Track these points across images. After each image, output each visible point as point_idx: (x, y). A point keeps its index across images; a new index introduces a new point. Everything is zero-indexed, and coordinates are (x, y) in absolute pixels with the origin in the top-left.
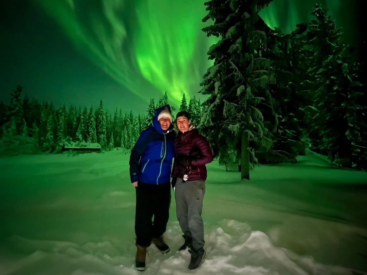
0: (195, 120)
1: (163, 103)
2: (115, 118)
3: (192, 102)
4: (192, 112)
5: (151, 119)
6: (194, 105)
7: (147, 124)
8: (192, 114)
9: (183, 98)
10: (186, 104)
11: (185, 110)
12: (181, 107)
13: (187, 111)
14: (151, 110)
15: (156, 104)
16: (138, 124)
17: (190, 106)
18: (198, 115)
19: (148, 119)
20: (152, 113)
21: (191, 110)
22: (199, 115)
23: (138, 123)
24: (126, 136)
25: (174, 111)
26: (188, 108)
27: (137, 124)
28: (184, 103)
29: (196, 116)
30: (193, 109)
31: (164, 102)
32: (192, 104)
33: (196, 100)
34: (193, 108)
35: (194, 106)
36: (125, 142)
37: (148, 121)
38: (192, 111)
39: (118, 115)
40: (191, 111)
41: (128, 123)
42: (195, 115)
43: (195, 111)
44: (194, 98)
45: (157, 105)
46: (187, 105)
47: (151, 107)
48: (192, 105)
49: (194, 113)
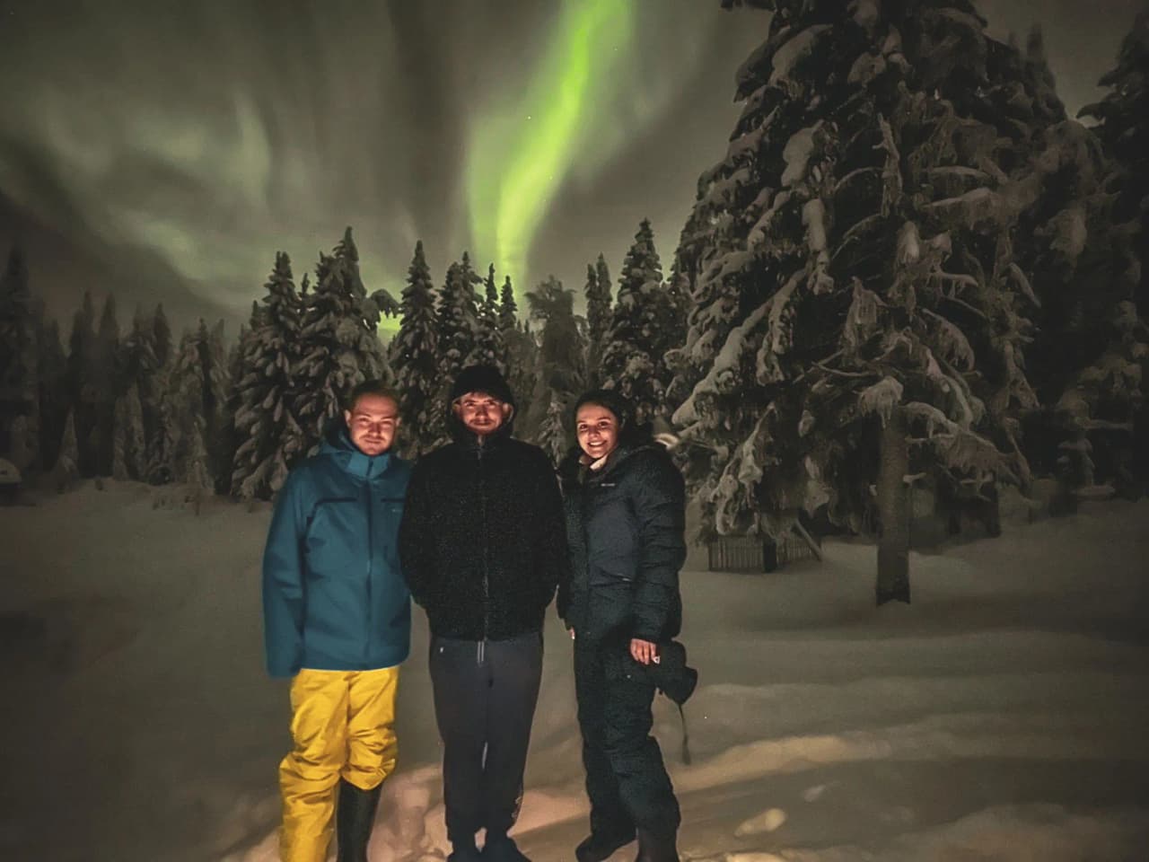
0: (475, 357)
1: (335, 277)
2: (78, 338)
3: (457, 282)
4: (456, 321)
5: (277, 347)
6: (467, 294)
7: (261, 370)
8: (457, 329)
9: (416, 259)
10: (430, 286)
11: (424, 311)
12: (408, 300)
13: (435, 316)
14: (280, 308)
15: (301, 280)
16: (197, 368)
17: (447, 295)
18: (486, 335)
19: (267, 348)
20: (282, 318)
21: (451, 313)
22: (491, 338)
23: (197, 363)
24: (137, 425)
25: (387, 314)
26: (440, 306)
27: (190, 368)
28: (421, 281)
29: (476, 339)
30: (460, 310)
31: (342, 272)
32: (456, 288)
33: (473, 273)
34: (462, 307)
35: (466, 299)
36: (132, 451)
37: (265, 354)
38: (457, 317)
39: (96, 327)
40: (452, 318)
41: (144, 364)
42: (472, 334)
43: (467, 318)
44: (461, 263)
45: (305, 285)
46: (431, 291)
47: (281, 293)
48: (456, 294)
49: (469, 325)
